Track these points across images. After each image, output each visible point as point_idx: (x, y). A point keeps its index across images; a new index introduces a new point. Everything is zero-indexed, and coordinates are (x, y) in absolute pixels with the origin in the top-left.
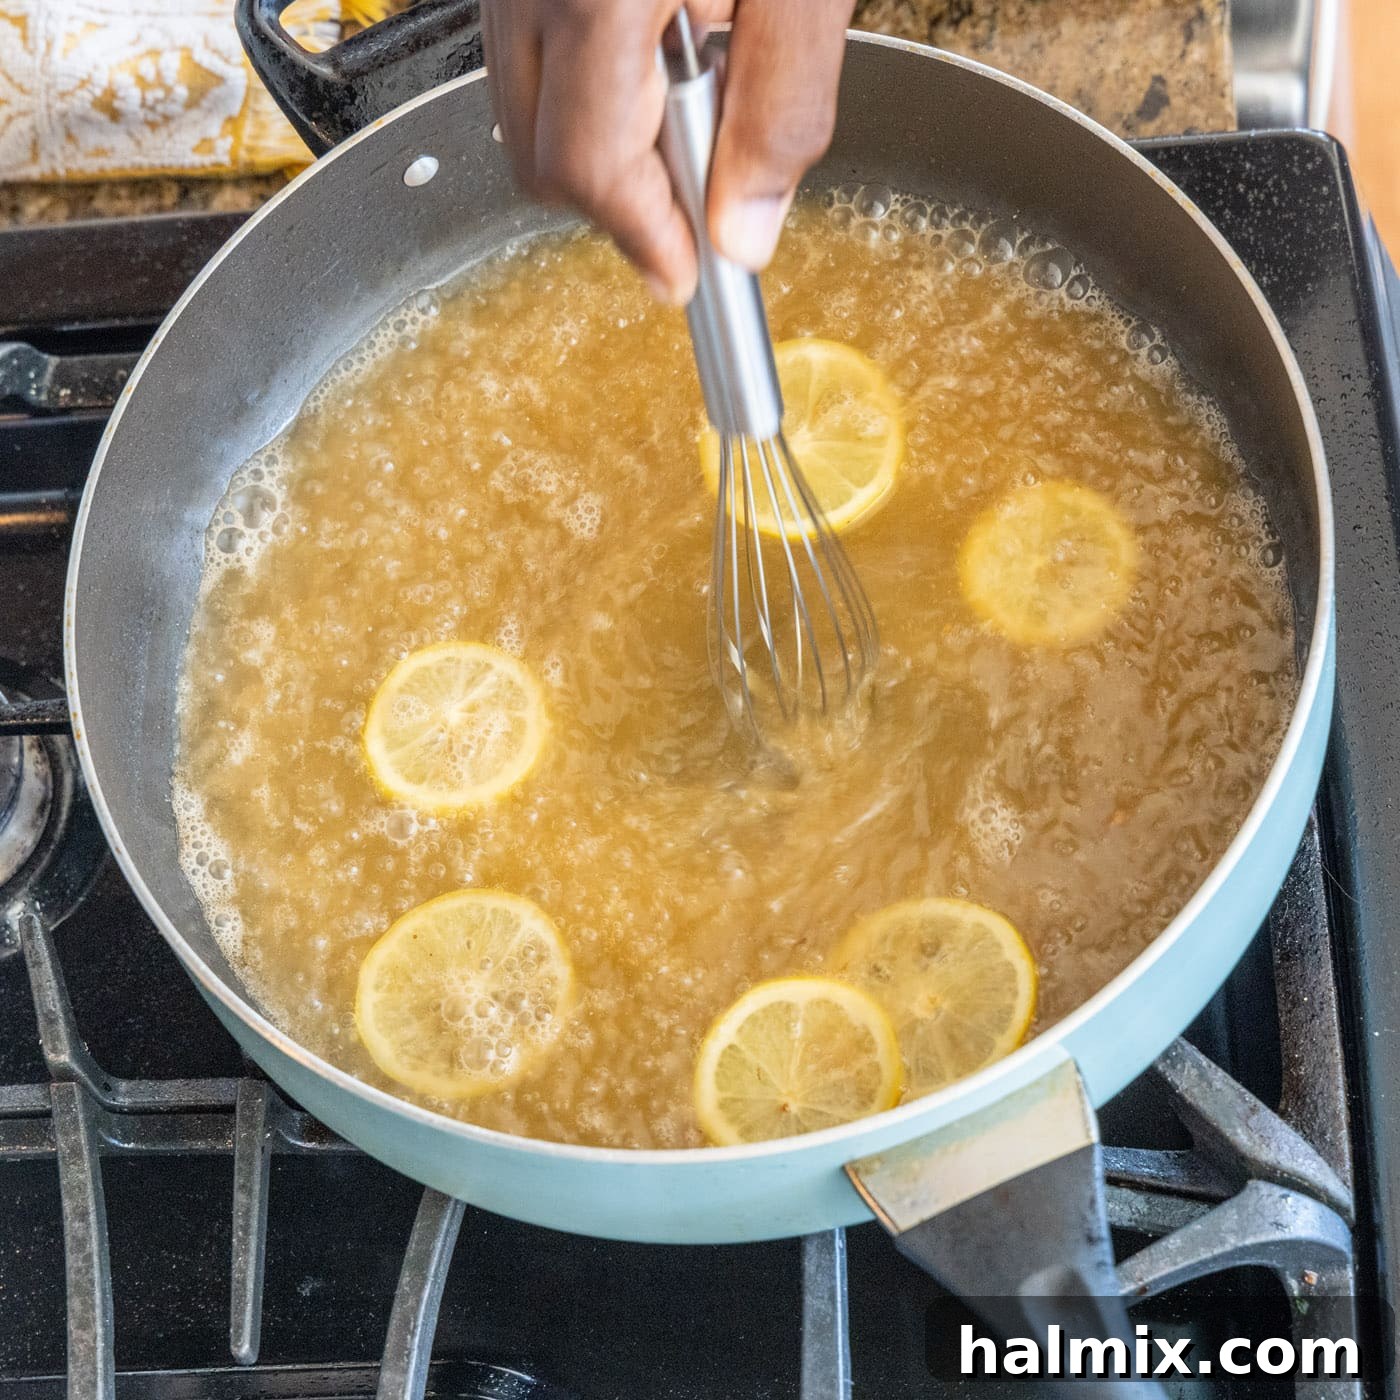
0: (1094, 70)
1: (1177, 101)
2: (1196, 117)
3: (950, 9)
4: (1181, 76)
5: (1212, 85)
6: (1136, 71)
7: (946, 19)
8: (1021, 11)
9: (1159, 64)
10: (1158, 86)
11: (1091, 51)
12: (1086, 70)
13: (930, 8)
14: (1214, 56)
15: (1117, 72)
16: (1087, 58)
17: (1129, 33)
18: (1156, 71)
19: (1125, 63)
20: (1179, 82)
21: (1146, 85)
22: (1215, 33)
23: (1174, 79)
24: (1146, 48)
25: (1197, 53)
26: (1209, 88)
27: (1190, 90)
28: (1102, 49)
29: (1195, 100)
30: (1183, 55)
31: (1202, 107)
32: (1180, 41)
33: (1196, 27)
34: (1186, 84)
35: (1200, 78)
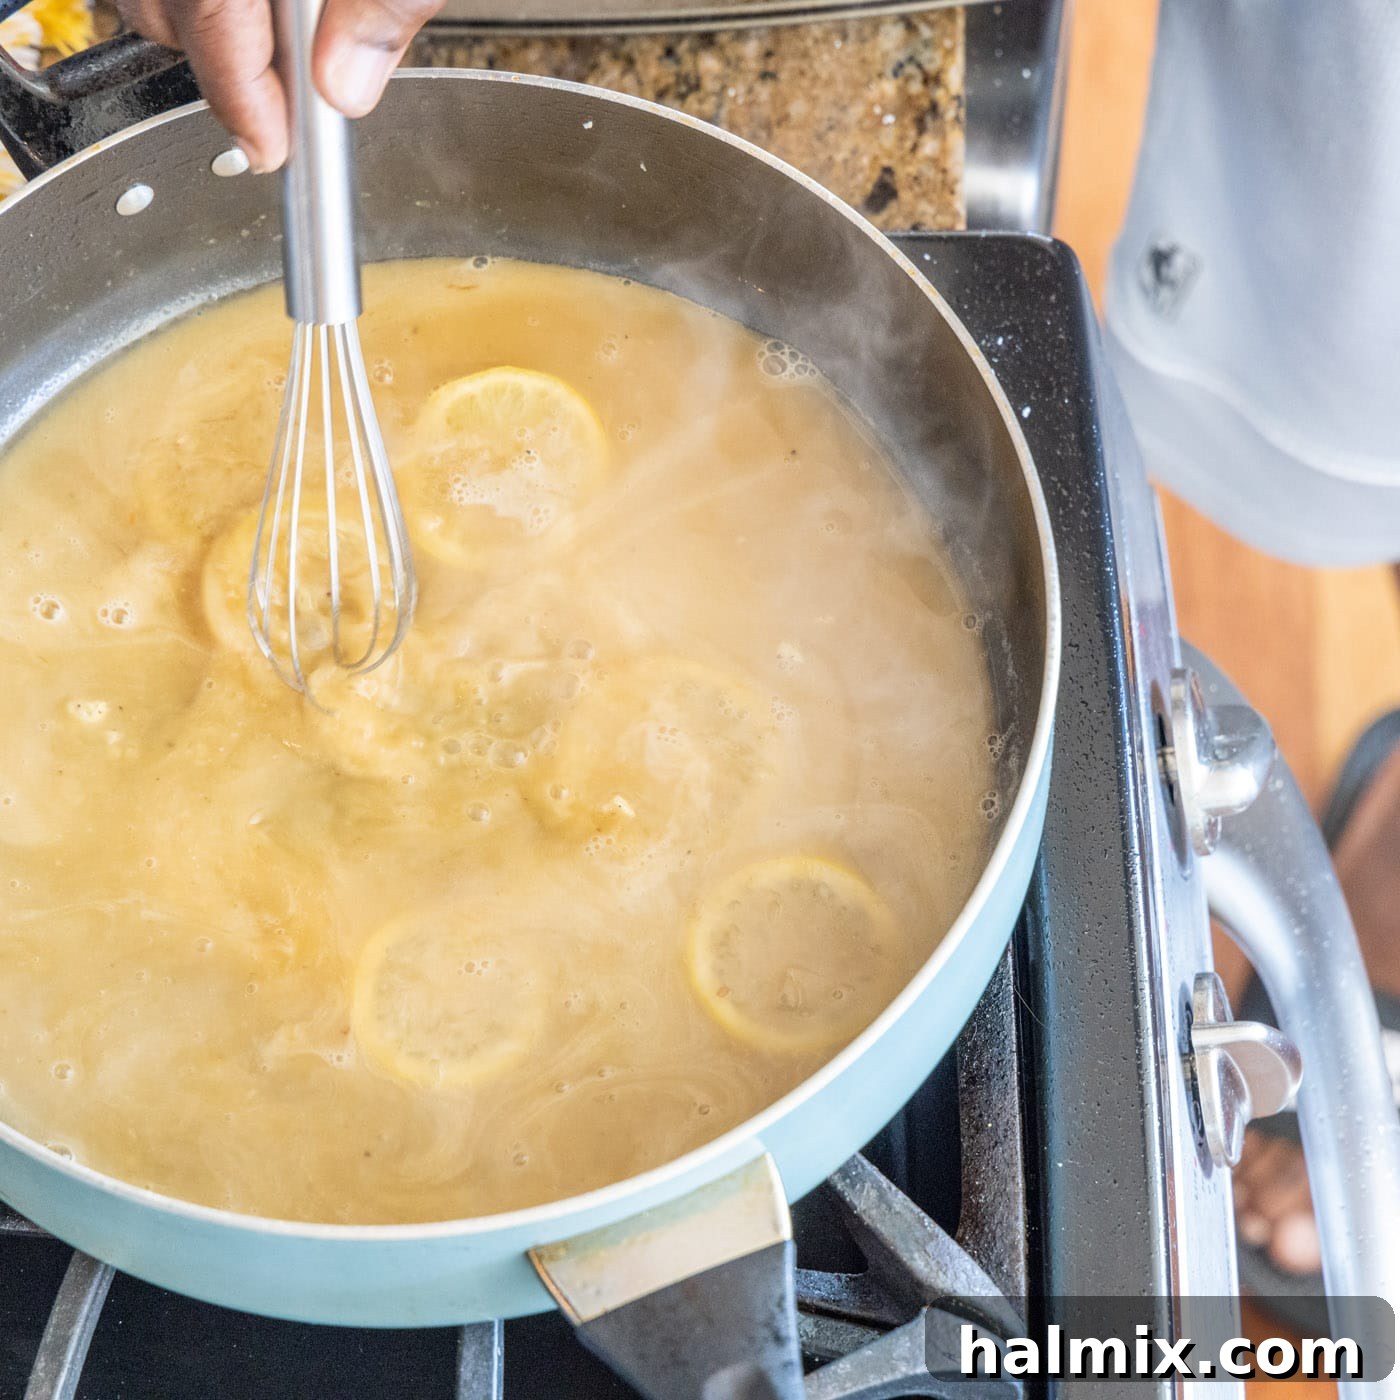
0: (822, 157)
1: (905, 196)
2: (924, 214)
3: (677, 83)
4: (912, 170)
5: (944, 183)
6: (865, 161)
7: (672, 92)
8: (750, 91)
9: (890, 155)
10: (887, 178)
11: (820, 137)
12: (814, 155)
13: (656, 81)
14: (944, 151)
15: (845, 161)
16: (816, 144)
17: (860, 122)
18: (886, 162)
19: (855, 152)
20: (909, 175)
21: (875, 175)
22: (948, 128)
23: (903, 173)
24: (878, 138)
25: (929, 146)
26: (939, 185)
27: (920, 184)
28: (832, 136)
29: (924, 195)
30: (914, 148)
31: (930, 202)
32: (912, 133)
33: (929, 120)
34: (916, 178)
35: (930, 173)
